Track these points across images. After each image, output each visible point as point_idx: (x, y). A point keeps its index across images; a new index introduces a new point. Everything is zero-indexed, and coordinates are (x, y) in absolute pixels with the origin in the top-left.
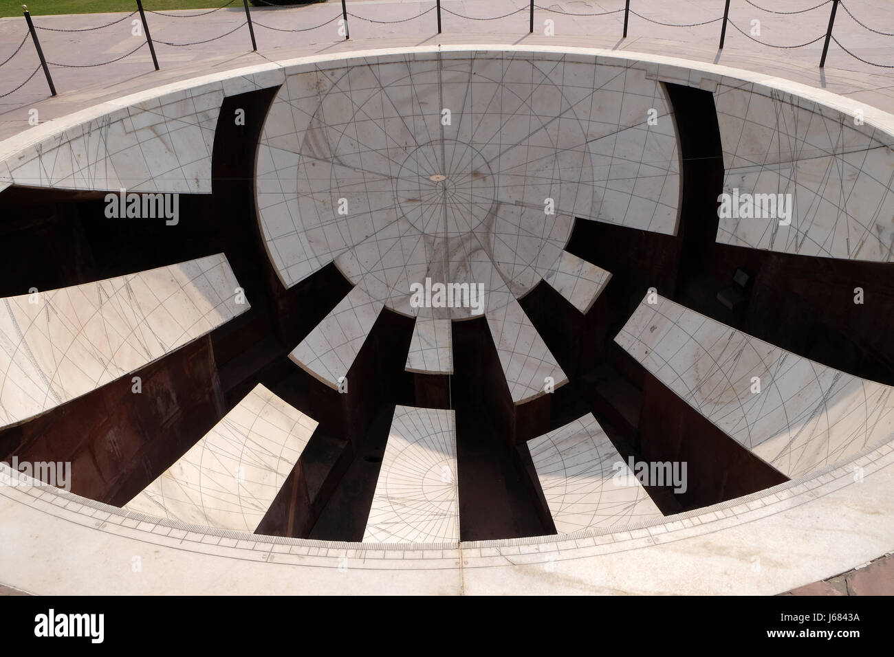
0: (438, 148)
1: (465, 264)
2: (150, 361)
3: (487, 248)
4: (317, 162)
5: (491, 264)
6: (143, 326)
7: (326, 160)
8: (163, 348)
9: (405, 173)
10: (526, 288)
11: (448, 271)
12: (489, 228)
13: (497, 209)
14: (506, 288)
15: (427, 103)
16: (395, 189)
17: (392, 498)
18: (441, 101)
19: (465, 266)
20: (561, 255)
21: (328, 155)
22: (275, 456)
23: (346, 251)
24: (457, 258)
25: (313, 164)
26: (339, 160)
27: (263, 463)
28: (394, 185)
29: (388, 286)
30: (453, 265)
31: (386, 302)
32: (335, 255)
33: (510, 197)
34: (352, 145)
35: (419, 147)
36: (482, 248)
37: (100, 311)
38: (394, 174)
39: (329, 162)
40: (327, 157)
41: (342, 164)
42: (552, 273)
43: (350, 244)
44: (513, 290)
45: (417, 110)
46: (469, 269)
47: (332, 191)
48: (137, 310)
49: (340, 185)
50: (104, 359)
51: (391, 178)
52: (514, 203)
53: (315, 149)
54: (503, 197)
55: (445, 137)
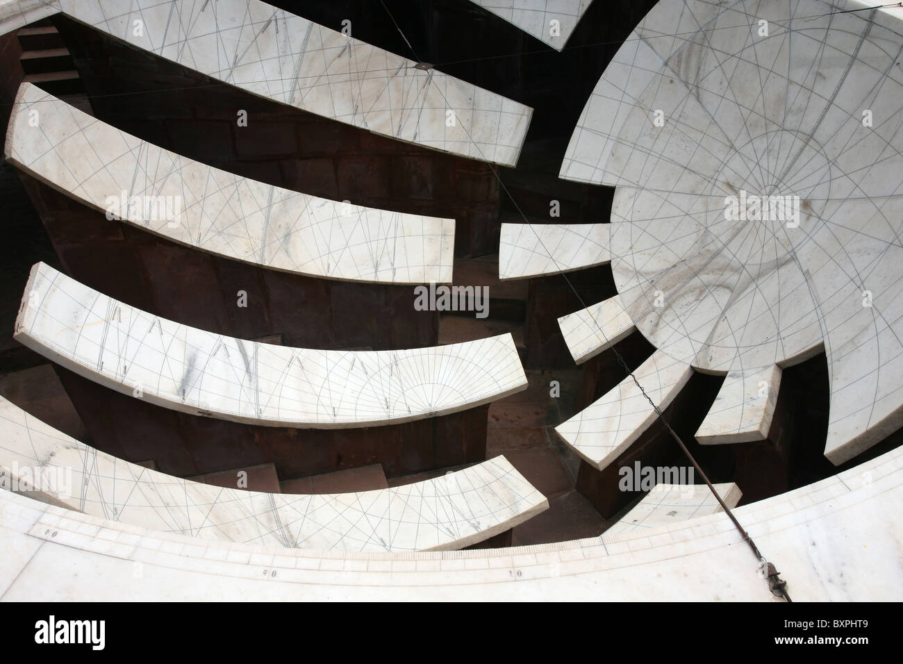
0: (799, 144)
1: (704, 291)
2: (395, 136)
3: (735, 293)
4: (676, 81)
5: (721, 312)
6: (415, 112)
7: (686, 84)
8: (415, 137)
9: (748, 150)
10: (708, 365)
11: (686, 283)
12: (759, 275)
13: (787, 262)
14: (698, 347)
15: (824, 78)
16: (725, 162)
17: (397, 365)
18: (841, 84)
19: (702, 292)
20: (766, 367)
21: (691, 81)
22: (392, 265)
23: (633, 187)
24: (705, 278)
25: (671, 82)
26: (698, 93)
27: (378, 259)
28: (729, 157)
29: (631, 248)
30: (696, 282)
31: (614, 258)
32: (621, 182)
33: (809, 260)
34: (721, 83)
35: (784, 130)
36: (732, 291)
37: (389, 79)
38: (737, 145)
39: (688, 88)
40: (690, 82)
41: (698, 98)
42: (741, 375)
43: (641, 184)
44: (701, 353)
45: (809, 83)
46: (701, 298)
47: (670, 121)
48: (421, 98)
49: (680, 120)
50: (360, 107)
51: (732, 147)
52: (804, 270)
53: (683, 66)
54: (802, 254)
55: (815, 136)
